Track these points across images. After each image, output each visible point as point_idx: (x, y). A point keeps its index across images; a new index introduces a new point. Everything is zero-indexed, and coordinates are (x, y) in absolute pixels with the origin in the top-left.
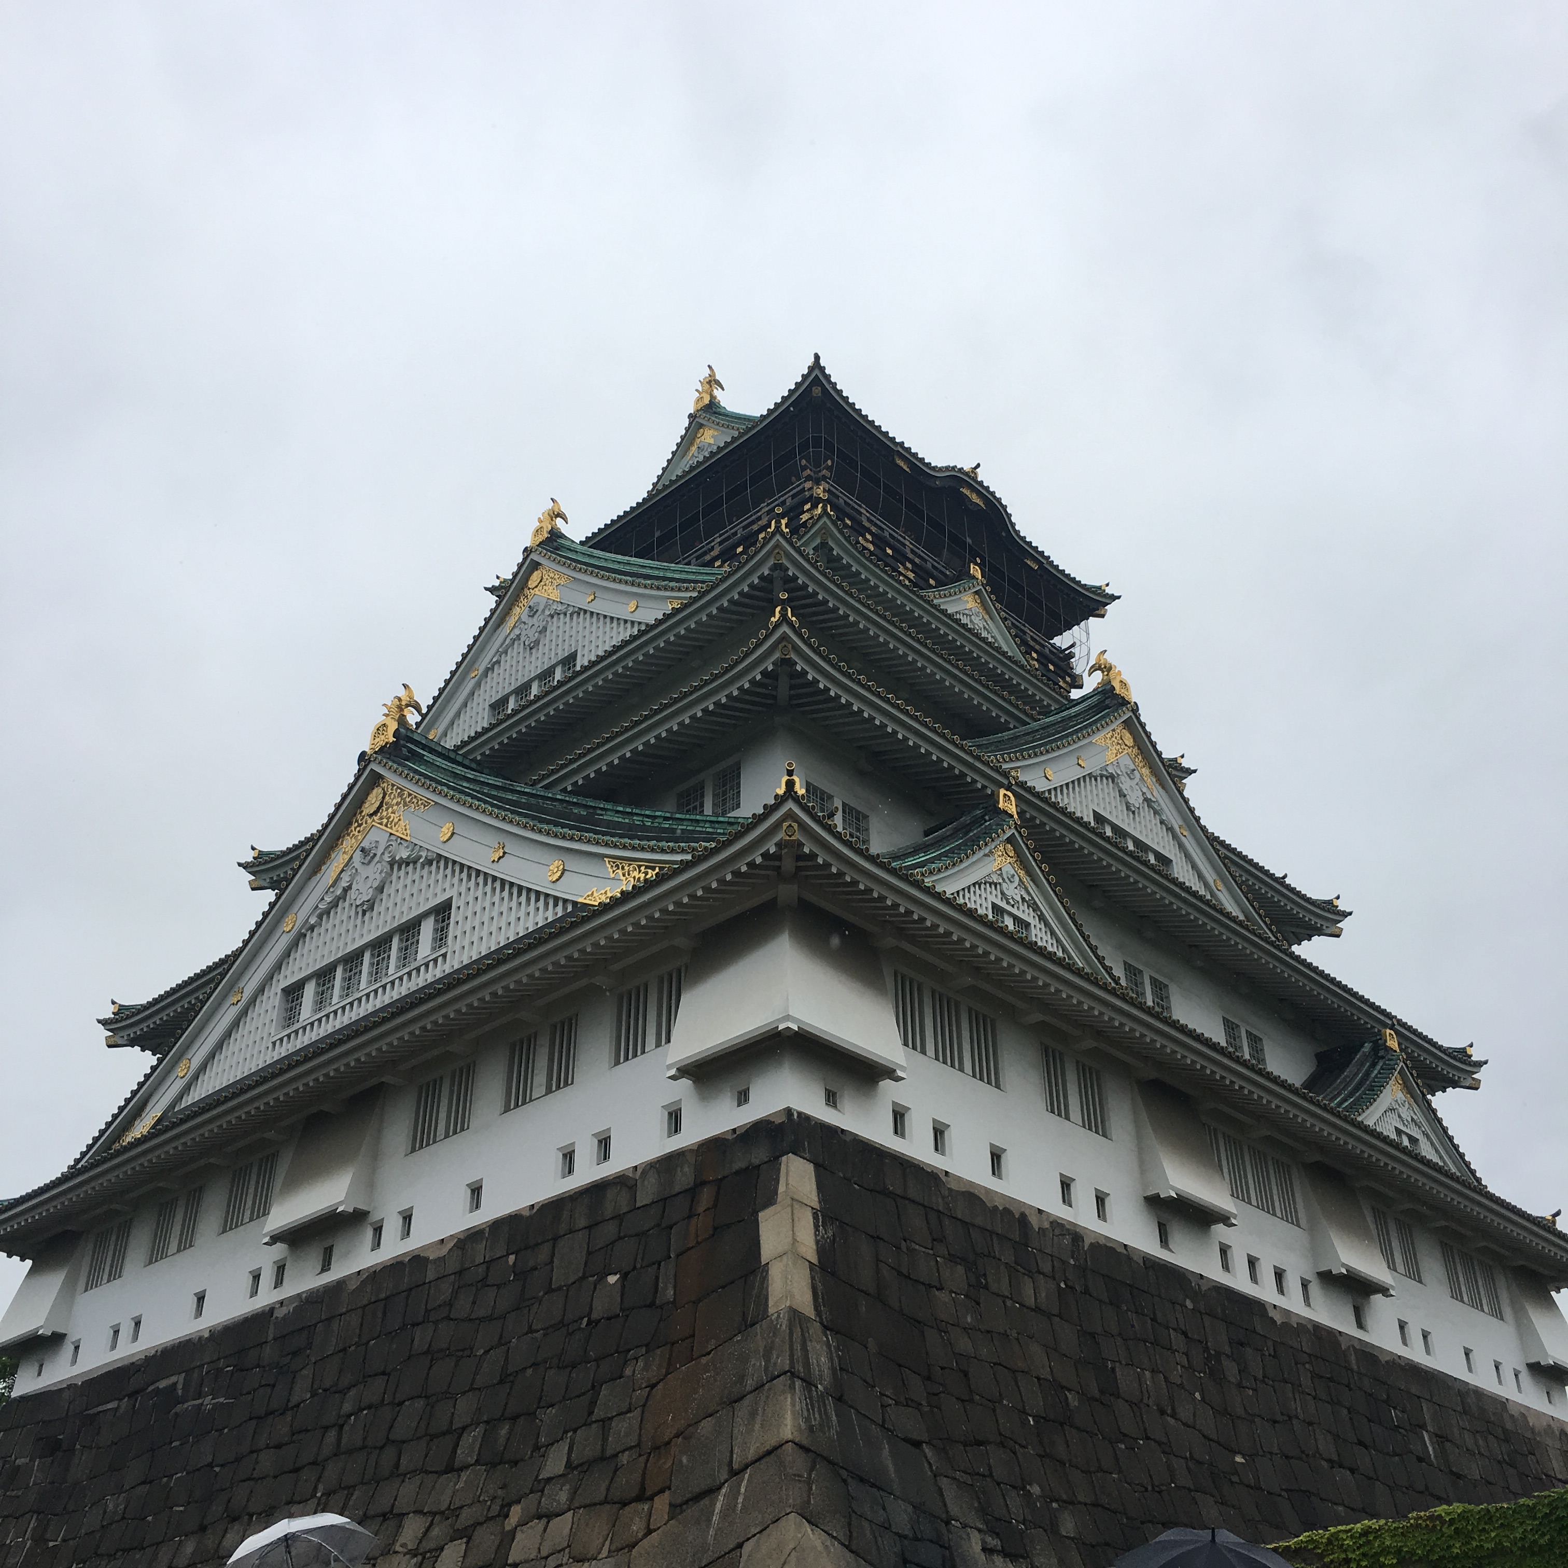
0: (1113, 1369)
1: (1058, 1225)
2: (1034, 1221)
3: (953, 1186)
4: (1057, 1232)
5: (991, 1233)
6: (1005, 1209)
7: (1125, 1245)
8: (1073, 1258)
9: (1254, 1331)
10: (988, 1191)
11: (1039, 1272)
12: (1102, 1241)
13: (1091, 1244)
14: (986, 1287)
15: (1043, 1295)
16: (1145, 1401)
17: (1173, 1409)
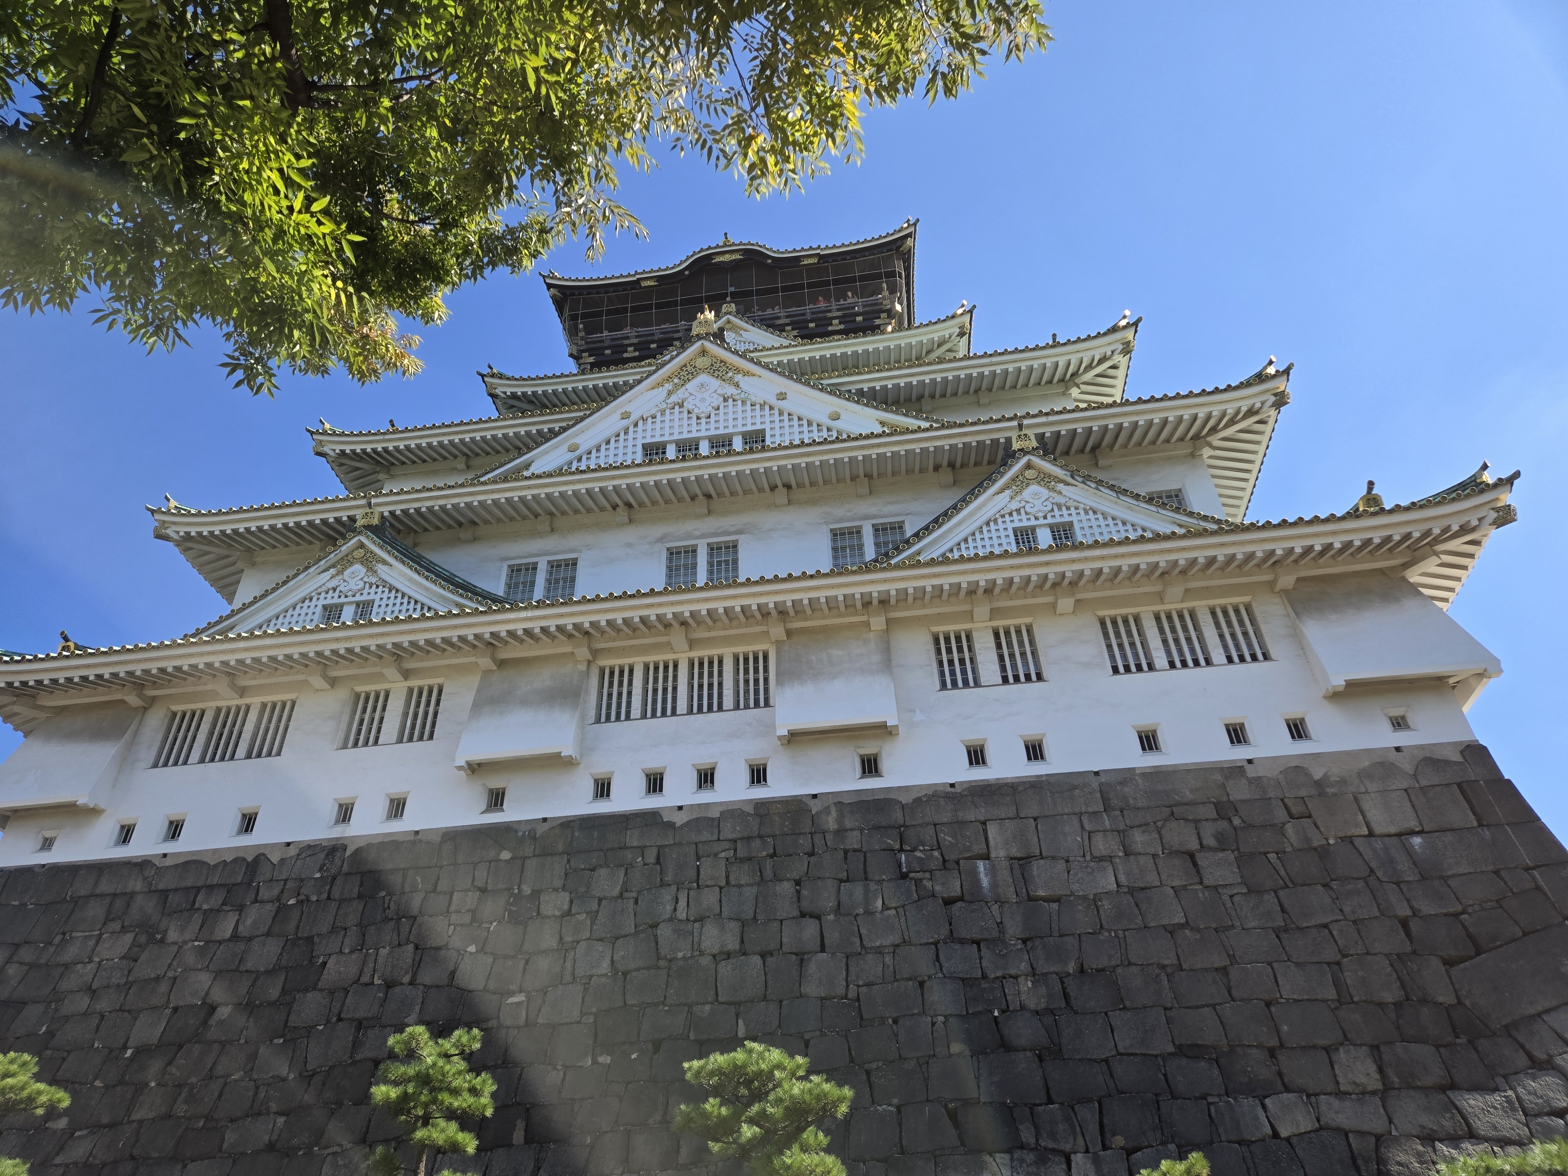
0: (324, 964)
1: (310, 849)
2: (275, 858)
3: (168, 862)
4: (304, 855)
5: (198, 889)
6: (236, 860)
7: (417, 832)
8: (320, 870)
9: (624, 848)
10: (215, 851)
11: (256, 901)
12: (375, 841)
13: (357, 850)
14: (162, 941)
15: (249, 922)
16: (365, 979)
17: (414, 976)
